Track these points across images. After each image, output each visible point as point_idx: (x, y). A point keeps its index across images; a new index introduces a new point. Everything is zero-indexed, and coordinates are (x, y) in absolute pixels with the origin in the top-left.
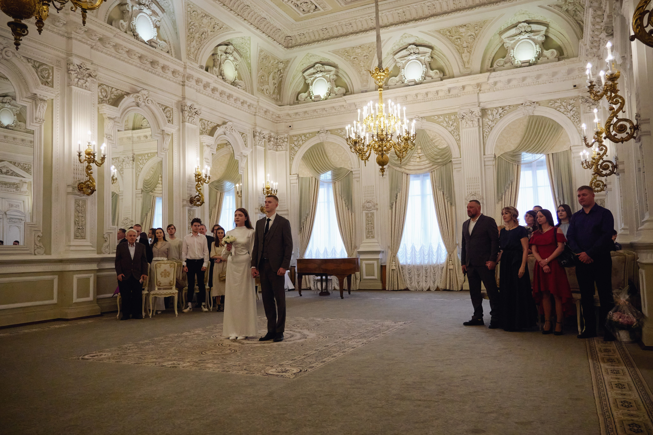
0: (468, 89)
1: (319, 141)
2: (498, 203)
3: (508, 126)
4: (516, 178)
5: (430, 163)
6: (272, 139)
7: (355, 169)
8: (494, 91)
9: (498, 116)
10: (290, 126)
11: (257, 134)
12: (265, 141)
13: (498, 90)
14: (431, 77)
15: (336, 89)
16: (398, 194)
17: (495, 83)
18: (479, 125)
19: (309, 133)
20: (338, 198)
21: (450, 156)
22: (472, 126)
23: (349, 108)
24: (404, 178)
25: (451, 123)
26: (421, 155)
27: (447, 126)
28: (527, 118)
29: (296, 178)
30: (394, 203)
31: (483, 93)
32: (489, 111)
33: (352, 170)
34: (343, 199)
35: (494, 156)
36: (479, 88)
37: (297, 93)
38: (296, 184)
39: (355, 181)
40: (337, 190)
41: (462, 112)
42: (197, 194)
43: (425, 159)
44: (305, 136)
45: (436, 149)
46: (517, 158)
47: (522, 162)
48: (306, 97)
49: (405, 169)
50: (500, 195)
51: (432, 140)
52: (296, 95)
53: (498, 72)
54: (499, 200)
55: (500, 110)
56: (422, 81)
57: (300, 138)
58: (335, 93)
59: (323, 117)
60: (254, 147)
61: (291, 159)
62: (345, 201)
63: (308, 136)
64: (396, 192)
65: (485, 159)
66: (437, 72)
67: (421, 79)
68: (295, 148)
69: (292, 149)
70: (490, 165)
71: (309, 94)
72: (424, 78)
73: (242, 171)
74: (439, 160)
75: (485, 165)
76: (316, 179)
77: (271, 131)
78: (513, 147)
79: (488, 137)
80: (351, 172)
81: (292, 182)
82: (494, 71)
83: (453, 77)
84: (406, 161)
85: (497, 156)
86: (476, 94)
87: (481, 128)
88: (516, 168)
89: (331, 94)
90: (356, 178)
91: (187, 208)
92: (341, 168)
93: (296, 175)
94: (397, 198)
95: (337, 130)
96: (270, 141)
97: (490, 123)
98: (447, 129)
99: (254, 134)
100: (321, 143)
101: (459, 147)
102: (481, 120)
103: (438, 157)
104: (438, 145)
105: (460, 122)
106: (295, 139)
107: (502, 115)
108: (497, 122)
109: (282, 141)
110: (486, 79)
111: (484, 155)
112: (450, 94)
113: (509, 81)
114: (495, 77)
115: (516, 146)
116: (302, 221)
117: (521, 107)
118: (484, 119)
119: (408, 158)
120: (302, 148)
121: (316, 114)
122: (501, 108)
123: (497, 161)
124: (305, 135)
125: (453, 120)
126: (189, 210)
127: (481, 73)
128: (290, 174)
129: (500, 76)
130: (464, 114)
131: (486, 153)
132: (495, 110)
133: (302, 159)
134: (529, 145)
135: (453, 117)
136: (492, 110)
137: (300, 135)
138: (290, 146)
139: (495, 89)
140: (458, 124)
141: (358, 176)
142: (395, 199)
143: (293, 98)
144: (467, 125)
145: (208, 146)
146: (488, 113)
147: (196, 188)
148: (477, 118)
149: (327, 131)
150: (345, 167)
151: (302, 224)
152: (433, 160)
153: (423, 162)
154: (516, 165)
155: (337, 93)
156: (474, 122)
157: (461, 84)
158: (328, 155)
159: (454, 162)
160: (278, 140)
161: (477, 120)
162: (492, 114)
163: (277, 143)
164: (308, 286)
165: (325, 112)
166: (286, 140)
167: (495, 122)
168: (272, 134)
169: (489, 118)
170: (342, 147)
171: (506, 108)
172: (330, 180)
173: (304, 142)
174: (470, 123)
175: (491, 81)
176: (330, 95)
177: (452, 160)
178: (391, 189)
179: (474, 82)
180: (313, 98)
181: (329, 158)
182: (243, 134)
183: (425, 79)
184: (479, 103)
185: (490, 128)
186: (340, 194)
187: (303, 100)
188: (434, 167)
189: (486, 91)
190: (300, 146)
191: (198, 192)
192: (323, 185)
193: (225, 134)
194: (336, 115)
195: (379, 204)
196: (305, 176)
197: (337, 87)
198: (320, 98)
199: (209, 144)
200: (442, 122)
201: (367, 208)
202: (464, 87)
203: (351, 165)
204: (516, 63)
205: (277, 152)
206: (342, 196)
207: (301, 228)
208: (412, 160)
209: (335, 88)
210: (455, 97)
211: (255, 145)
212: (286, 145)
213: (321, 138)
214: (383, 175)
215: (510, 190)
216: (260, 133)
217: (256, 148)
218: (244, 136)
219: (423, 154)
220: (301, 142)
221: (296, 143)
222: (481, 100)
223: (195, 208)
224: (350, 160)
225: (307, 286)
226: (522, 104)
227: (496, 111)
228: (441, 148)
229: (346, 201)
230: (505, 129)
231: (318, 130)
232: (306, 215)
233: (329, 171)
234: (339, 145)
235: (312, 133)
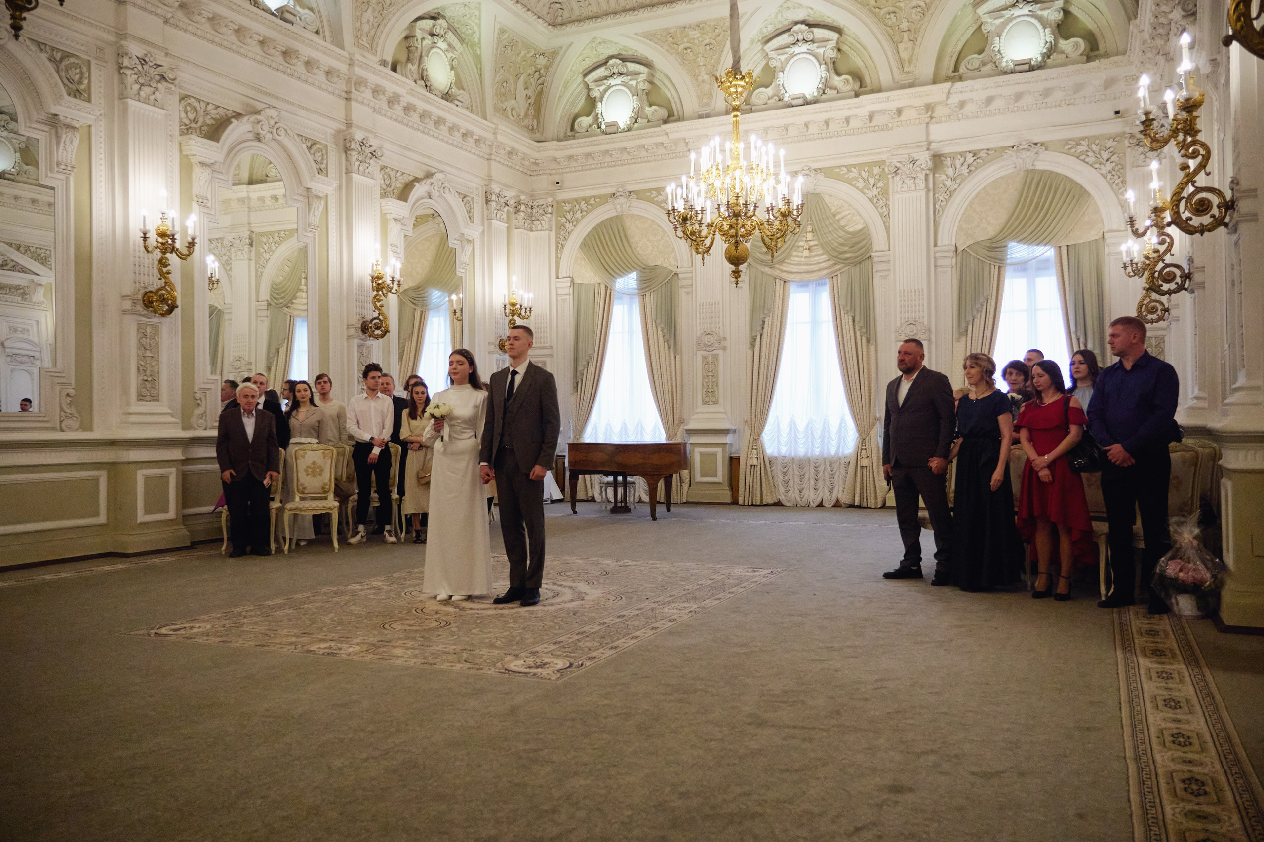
0: (907, 115)
1: (613, 214)
2: (958, 340)
3: (984, 189)
4: (995, 291)
5: (829, 260)
6: (523, 208)
7: (683, 270)
8: (959, 120)
9: (965, 170)
10: (558, 183)
11: (494, 197)
12: (508, 211)
13: (967, 117)
14: (836, 89)
15: (649, 110)
16: (766, 320)
17: (962, 104)
18: (927, 187)
19: (594, 197)
20: (649, 326)
21: (870, 248)
22: (913, 188)
23: (673, 148)
24: (778, 289)
25: (872, 181)
26: (812, 243)
27: (864, 187)
28: (1022, 173)
29: (569, 284)
30: (759, 337)
31: (936, 123)
32: (949, 159)
33: (678, 271)
34: (659, 328)
35: (954, 248)
36: (929, 113)
37: (572, 116)
38: (567, 297)
39: (682, 292)
40: (648, 310)
41: (894, 161)
42: (376, 314)
43: (821, 252)
44: (587, 203)
45: (842, 233)
46: (999, 253)
47: (1009, 261)
48: (590, 126)
49: (781, 270)
50: (963, 325)
51: (834, 216)
52: (570, 121)
53: (969, 82)
54: (961, 334)
55: (970, 159)
56: (818, 97)
57: (577, 207)
58: (647, 118)
59: (622, 165)
60: (486, 222)
61: (560, 247)
62: (662, 331)
63: (592, 202)
64: (762, 316)
65: (938, 255)
66: (847, 80)
67: (816, 94)
68: (567, 225)
69: (560, 227)
70: (946, 266)
71: (596, 118)
72: (821, 92)
73: (463, 271)
74: (847, 255)
75: (935, 266)
76: (606, 287)
77: (522, 192)
78: (991, 232)
79: (943, 211)
80: (677, 274)
81: (560, 292)
82: (960, 79)
83: (880, 90)
84: (783, 256)
85: (960, 249)
86: (924, 126)
87: (931, 194)
88: (996, 273)
89: (639, 120)
90: (685, 286)
91: (356, 342)
92: (655, 267)
93: (569, 279)
94: (763, 328)
95: (650, 190)
96: (517, 211)
97: (949, 183)
98: (864, 193)
99: (487, 197)
100: (617, 216)
101: (887, 229)
102: (931, 177)
103: (846, 248)
104: (846, 226)
105: (891, 180)
106: (567, 207)
107: (972, 168)
108: (963, 181)
109: (541, 211)
110: (945, 95)
111: (935, 245)
112: (873, 124)
113: (989, 100)
114: (961, 92)
115: (999, 228)
116: (580, 368)
117: (1010, 152)
118: (937, 175)
119: (787, 249)
120: (580, 226)
121: (608, 159)
122: (971, 155)
123: (959, 258)
124: (586, 200)
125: (877, 177)
126: (360, 346)
127: (934, 82)
128: (558, 278)
129: (972, 91)
130: (898, 165)
131: (939, 243)
132: (959, 157)
133: (580, 247)
134: (1023, 227)
135: (876, 170)
136: (953, 156)
137: (577, 201)
138: (558, 222)
139: (960, 116)
140: (887, 184)
141: (688, 282)
142: (759, 329)
143: (566, 125)
144: (905, 186)
145: (396, 220)
146: (945, 163)
147: (374, 303)
148: (924, 172)
149: (630, 192)
150: (664, 266)
151: (578, 374)
152: (836, 254)
153: (816, 258)
154: (997, 267)
155: (650, 117)
156: (917, 181)
157: (894, 105)
158: (631, 240)
159: (875, 260)
160: (534, 210)
161: (923, 177)
162: (953, 165)
163: (531, 215)
164: (590, 494)
165: (625, 156)
166: (550, 209)
167: (958, 181)
168: (523, 197)
169: (947, 173)
170: (659, 226)
171: (982, 154)
172: (634, 289)
173: (584, 213)
174: (909, 182)
175: (955, 99)
176: (636, 122)
177: (873, 254)
178: (753, 310)
179: (920, 102)
180: (603, 127)
181: (633, 246)
182: (465, 196)
183: (824, 93)
184: (929, 143)
185: (948, 192)
186: (654, 317)
187: (584, 130)
188: (837, 267)
189: (943, 119)
190: (578, 221)
191: (377, 312)
192: (620, 299)
193: (430, 197)
194: (649, 161)
195: (728, 339)
196: (586, 282)
197: (651, 105)
198: (618, 127)
199: (399, 217)
200: (855, 179)
201: (705, 345)
202: (899, 111)
203: (676, 261)
204: (1004, 64)
205: (532, 233)
206: (658, 321)
207: (577, 383)
208: (795, 253)
209: (647, 108)
210: (882, 130)
211: (489, 219)
212: (550, 221)
213: (618, 207)
214: (737, 284)
215: (983, 316)
216: (499, 196)
217: (490, 225)
218: (468, 202)
219: (816, 243)
220: (579, 215)
221: (569, 216)
222: (932, 137)
223: (372, 342)
224: (674, 251)
225: (587, 494)
226: (1013, 147)
227: (962, 160)
228: (851, 230)
229: (665, 331)
230: (977, 196)
231: (612, 190)
232: (587, 358)
233: (633, 271)
234: (653, 221)
235: (600, 197)
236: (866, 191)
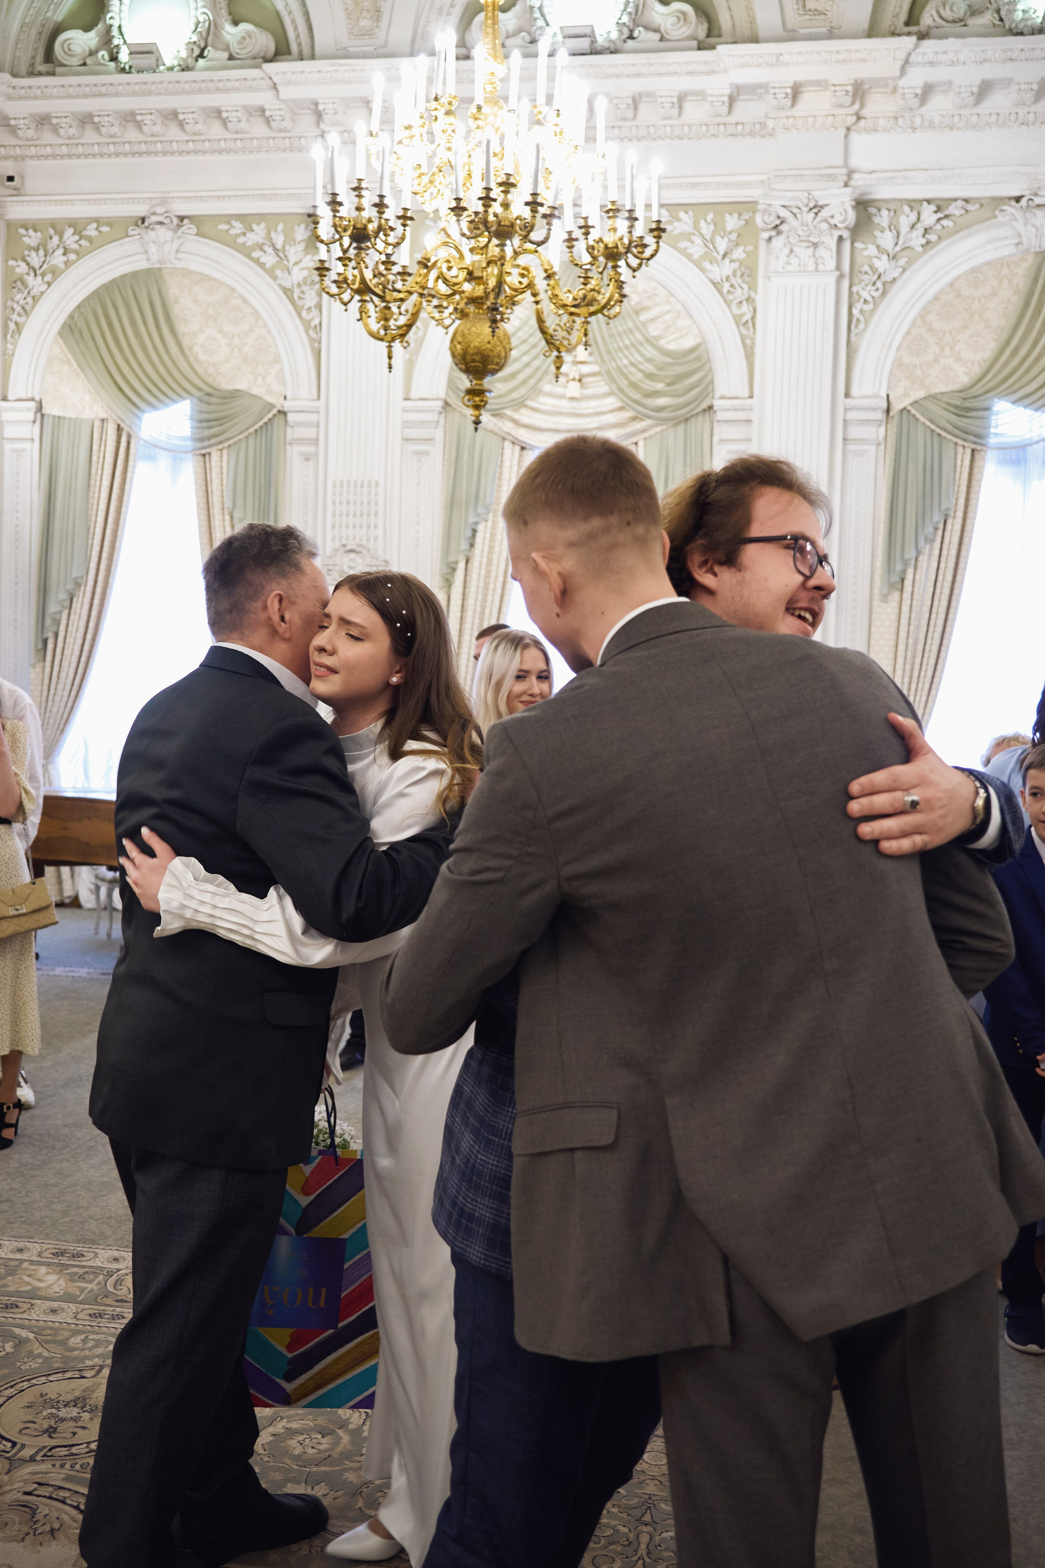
0: (809, 101)
1: (141, 263)
2: (885, 598)
3: (951, 285)
4: (962, 501)
5: (621, 409)
7: (297, 405)
8: (914, 129)
9: (917, 240)
10: (11, 179)
13: (932, 126)
14: (657, 30)
15: (231, 33)
16: (480, 528)
17: (927, 92)
18: (838, 267)
19: (97, 220)
20: (217, 522)
21: (707, 387)
22: (811, 267)
23: (287, 124)
24: (507, 463)
25: (722, 245)
26: (585, 369)
27: (704, 257)
28: (1030, 259)
29: (30, 416)
30: (461, 565)
31: (866, 130)
32: (885, 213)
33: (287, 405)
35: (885, 405)
36: (857, 106)
37: (49, 27)
38: (27, 445)
39: (294, 454)
40: (215, 488)
41: (777, 203)
43: (605, 389)
44: (78, 232)
45: (650, 352)
46: (977, 422)
47: (992, 441)
48: (92, 53)
49: (516, 422)
50: (899, 567)
51: (637, 313)
52: (45, 37)
53: (951, 40)
54: (891, 586)
55: (929, 216)
56: (619, 44)
57: (56, 239)
58: (227, 48)
59: (165, 153)
63: (91, 231)
64: (472, 520)
65: (851, 415)
66: (684, 13)
67: (614, 35)
68: (30, 280)
69: (13, 283)
70: (864, 441)
71: (107, 39)
72: (626, 33)
74: (662, 401)
75: (845, 439)
76: (119, 429)
78: (962, 376)
79: (867, 323)
80: (282, 413)
82: (922, 36)
83: (755, 39)
84: (522, 391)
85: (897, 406)
86: (842, 132)
87: (846, 283)
88: (967, 462)
89: (209, 52)
90: (300, 441)
92: (235, 394)
93: (32, 405)
94: (472, 545)
95: (228, 218)
97: (882, 264)
98: (703, 270)
100: (149, 272)
101: (749, 353)
102: (847, 245)
103: (660, 386)
104: (661, 338)
105: (762, 245)
106: (32, 238)
107: (933, 237)
108: (910, 262)
110: (899, 64)
111: (847, 395)
112: (732, 119)
113: (985, 89)
114: (932, 64)
115: (977, 370)
116: (52, 608)
117: (1011, 209)
118: (858, 245)
119: (531, 376)
120: (62, 285)
121: (132, 134)
122: (933, 208)
123: (894, 425)
124: (78, 226)
125: (734, 236)
127: (872, 32)
128: (4, 399)
129: (953, 63)
130: (784, 213)
131: (854, 392)
132: (907, 209)
133: (61, 333)
134: (1027, 371)
135: (732, 222)
136: (896, 206)
137: (56, 226)
138: (7, 269)
139: (918, 121)
140: (753, 256)
141: (310, 433)
142: (464, 546)
143: (33, 47)
144: (793, 260)
146: (876, 220)
148: (836, 233)
149: (182, 218)
150: (255, 391)
151: (48, 622)
152: (637, 396)
153: (592, 403)
154: (968, 452)
155: (235, 48)
156: (821, 252)
157: (786, 76)
158: (181, 329)
159: (720, 415)
161: (833, 244)
162: (893, 226)
164: (68, 892)
165: (174, 132)
167: (902, 262)
169: (880, 242)
170: (245, 301)
171: (954, 209)
172: (185, 439)
173: (72, 256)
174: (804, 253)
175: (916, 78)
176: (201, 55)
177: (717, 403)
178: (452, 504)
179: (845, 75)
180: (124, 56)
181: (185, 341)
183: (631, 37)
184: (850, 173)
185: (879, 284)
186: (228, 504)
187: (75, 61)
188: (639, 425)
189: (881, 122)
190: (55, 273)
192: (151, 458)
194: (228, 151)
196: (71, 414)
197: (236, 23)
198: (159, 61)
200: (687, 236)
202: (796, 92)
203: (282, 381)
204: (1019, 15)
206: (237, 515)
207: (45, 641)
208: (547, 388)
209: (229, 28)
210: (752, 134)
213: (153, 248)
215: (937, 551)
219: (595, 368)
220: (58, 259)
221: (35, 259)
222: (854, 162)
224: (277, 360)
225: (61, 891)
226: (1018, 199)
227: (913, 217)
228: (672, 347)
230: (937, 298)
231: (141, 210)
232: (70, 586)
233: (184, 399)
234: (233, 290)
235: (111, 222)
236: (706, 265)
